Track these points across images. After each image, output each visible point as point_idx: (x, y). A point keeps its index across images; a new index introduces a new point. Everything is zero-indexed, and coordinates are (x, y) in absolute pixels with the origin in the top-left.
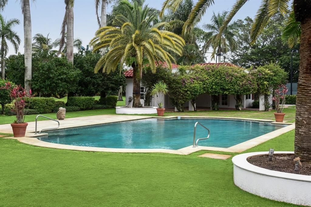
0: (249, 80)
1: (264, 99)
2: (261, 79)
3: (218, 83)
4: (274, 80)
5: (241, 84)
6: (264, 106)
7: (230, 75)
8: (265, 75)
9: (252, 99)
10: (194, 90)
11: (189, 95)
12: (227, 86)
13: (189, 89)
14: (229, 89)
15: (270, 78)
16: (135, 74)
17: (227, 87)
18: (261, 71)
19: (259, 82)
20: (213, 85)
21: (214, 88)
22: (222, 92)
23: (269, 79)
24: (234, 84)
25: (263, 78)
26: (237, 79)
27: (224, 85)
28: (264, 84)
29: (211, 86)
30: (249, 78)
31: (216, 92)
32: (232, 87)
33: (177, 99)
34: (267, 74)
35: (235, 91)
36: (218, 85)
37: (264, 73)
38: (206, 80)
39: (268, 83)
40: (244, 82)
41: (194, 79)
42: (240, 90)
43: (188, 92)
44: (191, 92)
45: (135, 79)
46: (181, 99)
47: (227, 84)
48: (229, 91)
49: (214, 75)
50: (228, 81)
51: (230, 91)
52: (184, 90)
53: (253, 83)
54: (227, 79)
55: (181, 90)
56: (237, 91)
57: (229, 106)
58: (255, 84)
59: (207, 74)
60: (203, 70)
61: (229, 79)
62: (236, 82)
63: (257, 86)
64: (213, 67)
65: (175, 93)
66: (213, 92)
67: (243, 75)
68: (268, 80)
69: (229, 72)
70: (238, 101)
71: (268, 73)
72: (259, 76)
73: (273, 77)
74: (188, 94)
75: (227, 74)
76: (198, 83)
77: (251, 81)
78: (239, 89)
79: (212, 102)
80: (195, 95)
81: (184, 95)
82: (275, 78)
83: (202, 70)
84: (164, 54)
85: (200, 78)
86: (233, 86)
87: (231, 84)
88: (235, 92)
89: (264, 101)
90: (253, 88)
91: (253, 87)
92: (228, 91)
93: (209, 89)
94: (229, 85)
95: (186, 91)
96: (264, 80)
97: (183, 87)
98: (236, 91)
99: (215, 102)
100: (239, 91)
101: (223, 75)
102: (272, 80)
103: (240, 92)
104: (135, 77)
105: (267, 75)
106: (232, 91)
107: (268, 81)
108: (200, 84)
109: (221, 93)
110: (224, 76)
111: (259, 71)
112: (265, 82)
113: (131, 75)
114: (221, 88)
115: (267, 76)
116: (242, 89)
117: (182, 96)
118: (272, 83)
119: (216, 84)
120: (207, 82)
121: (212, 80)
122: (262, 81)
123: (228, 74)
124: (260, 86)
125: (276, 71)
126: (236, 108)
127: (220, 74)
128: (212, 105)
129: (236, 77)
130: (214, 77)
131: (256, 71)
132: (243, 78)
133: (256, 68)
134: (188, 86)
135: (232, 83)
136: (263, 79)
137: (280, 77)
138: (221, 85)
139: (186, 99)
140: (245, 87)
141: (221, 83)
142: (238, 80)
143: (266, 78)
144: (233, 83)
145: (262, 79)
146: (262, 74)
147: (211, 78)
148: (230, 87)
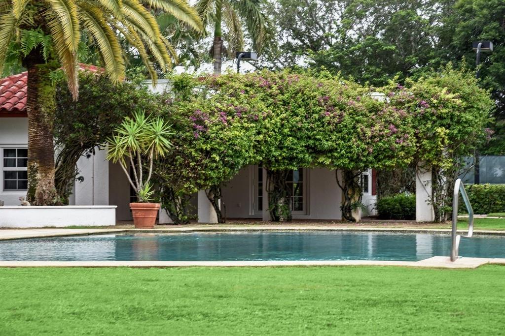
0: (390, 122)
1: (430, 184)
2: (425, 118)
3: (299, 129)
4: (466, 122)
5: (369, 134)
6: (431, 207)
7: (335, 106)
8: (438, 106)
9: (373, 194)
10: (232, 149)
11: (217, 167)
12: (327, 141)
13: (216, 146)
14: (331, 150)
15: (452, 117)
16: (36, 89)
17: (327, 144)
18: (425, 95)
19: (422, 128)
20: (285, 136)
21: (287, 147)
22: (310, 160)
23: (452, 119)
24: (349, 133)
25: (433, 115)
26: (357, 118)
27: (318, 137)
28: (435, 136)
29: (280, 137)
30: (391, 115)
31: (291, 159)
32: (342, 142)
33: (175, 181)
34: (444, 103)
35: (349, 155)
36: (299, 134)
37: (435, 101)
38: (264, 119)
39: (448, 131)
40: (377, 127)
41: (230, 113)
42: (365, 154)
43: (214, 155)
44: (223, 155)
45: (36, 109)
46: (188, 179)
47: (327, 135)
48: (332, 157)
49: (285, 103)
50: (329, 124)
51: (336, 154)
52: (201, 150)
53: (404, 132)
54: (328, 118)
55: (193, 150)
56: (355, 157)
57: (307, 213)
58: (408, 133)
59: (263, 100)
60: (251, 85)
61: (334, 117)
62: (354, 127)
63: (415, 140)
64: (281, 78)
65: (170, 160)
66: (284, 158)
67: (371, 106)
68: (449, 121)
69: (331, 94)
70: (350, 192)
71: (448, 100)
72: (419, 110)
73: (463, 114)
74: (214, 161)
75: (326, 101)
76: (243, 127)
77: (397, 126)
78: (364, 150)
79: (269, 194)
80: (232, 167)
81: (201, 165)
82: (468, 116)
83: (246, 86)
84: (147, 19)
85: (246, 113)
86: (343, 139)
87: (338, 132)
88: (351, 159)
89: (429, 189)
90: (403, 148)
91: (405, 144)
92: (329, 157)
93: (273, 149)
94: (334, 138)
95: (207, 153)
96: (435, 122)
97: (199, 139)
98: (352, 157)
99: (281, 197)
100: (364, 156)
101: (315, 105)
102: (458, 122)
103: (364, 159)
104: (36, 102)
105: (445, 107)
106: (342, 155)
107: (448, 127)
108: (247, 129)
109: (308, 162)
110: (319, 108)
111: (420, 95)
112: (439, 130)
113: (19, 106)
114: (307, 147)
115: (444, 111)
116: (371, 150)
117: (193, 169)
118: (459, 131)
119: (295, 132)
120: (268, 125)
121: (282, 120)
122: (429, 125)
123: (330, 102)
124: (425, 142)
125: (469, 94)
126: (344, 215)
127: (303, 100)
128: (270, 204)
129: (355, 112)
130: (286, 110)
131: (410, 95)
132: (372, 115)
133: (409, 86)
134: (213, 135)
135: (340, 132)
136: (434, 118)
137: (481, 115)
138: (309, 138)
139: (205, 180)
140: (380, 144)
141: (307, 129)
142: (358, 122)
143: (440, 117)
144: (345, 131)
145: (431, 120)
146: (430, 103)
147: (279, 111)
148: (334, 144)
